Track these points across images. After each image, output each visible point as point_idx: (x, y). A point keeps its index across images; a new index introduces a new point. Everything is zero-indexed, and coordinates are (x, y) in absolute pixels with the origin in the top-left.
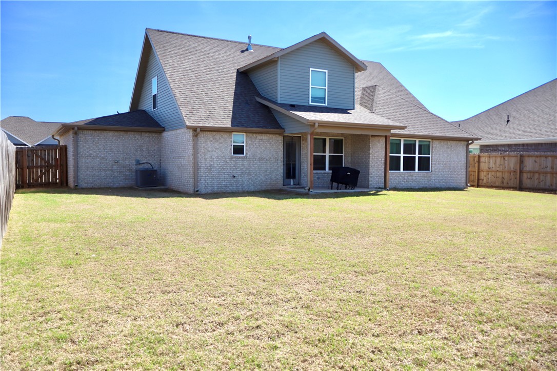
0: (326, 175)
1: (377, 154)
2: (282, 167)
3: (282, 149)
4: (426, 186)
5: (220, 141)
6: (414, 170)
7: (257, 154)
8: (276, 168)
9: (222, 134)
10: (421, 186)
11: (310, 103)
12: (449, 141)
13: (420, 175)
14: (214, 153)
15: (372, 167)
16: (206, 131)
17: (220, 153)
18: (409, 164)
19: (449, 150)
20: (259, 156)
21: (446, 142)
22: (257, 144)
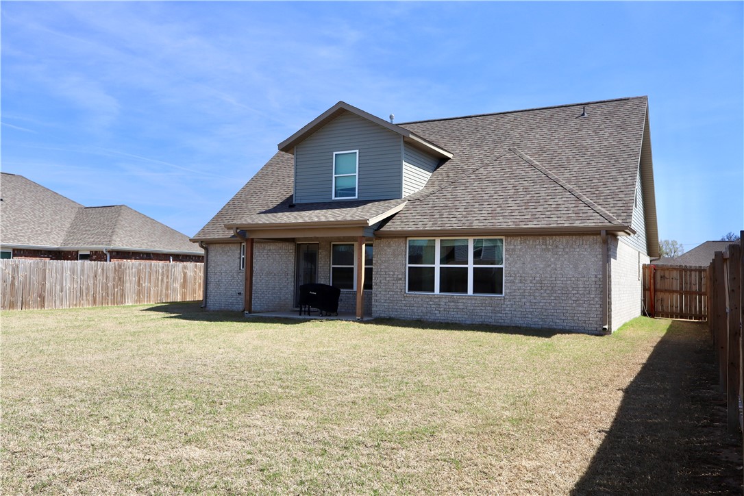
0: (351, 295)
1: (386, 264)
2: (293, 284)
3: (293, 261)
4: (488, 321)
5: (229, 254)
6: (466, 291)
7: (265, 267)
8: (286, 284)
9: (230, 245)
10: (478, 321)
11: (334, 198)
12: (548, 238)
13: (473, 301)
14: (223, 267)
15: (376, 284)
16: (216, 243)
17: (228, 267)
18: (454, 281)
19: (549, 255)
20: (267, 270)
21: (540, 240)
22: (265, 256)
